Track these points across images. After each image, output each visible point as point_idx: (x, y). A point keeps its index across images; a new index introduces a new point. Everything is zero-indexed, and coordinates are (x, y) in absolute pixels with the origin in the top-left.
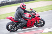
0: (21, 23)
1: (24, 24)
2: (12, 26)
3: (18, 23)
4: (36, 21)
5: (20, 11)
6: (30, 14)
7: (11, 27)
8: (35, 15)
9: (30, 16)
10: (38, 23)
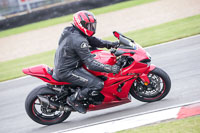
0: (82, 88)
1: (90, 92)
2: (46, 101)
3: (69, 91)
4: (139, 79)
5: (74, 42)
6: (112, 53)
7: (44, 104)
8: (132, 54)
9: (111, 62)
10: (144, 86)
